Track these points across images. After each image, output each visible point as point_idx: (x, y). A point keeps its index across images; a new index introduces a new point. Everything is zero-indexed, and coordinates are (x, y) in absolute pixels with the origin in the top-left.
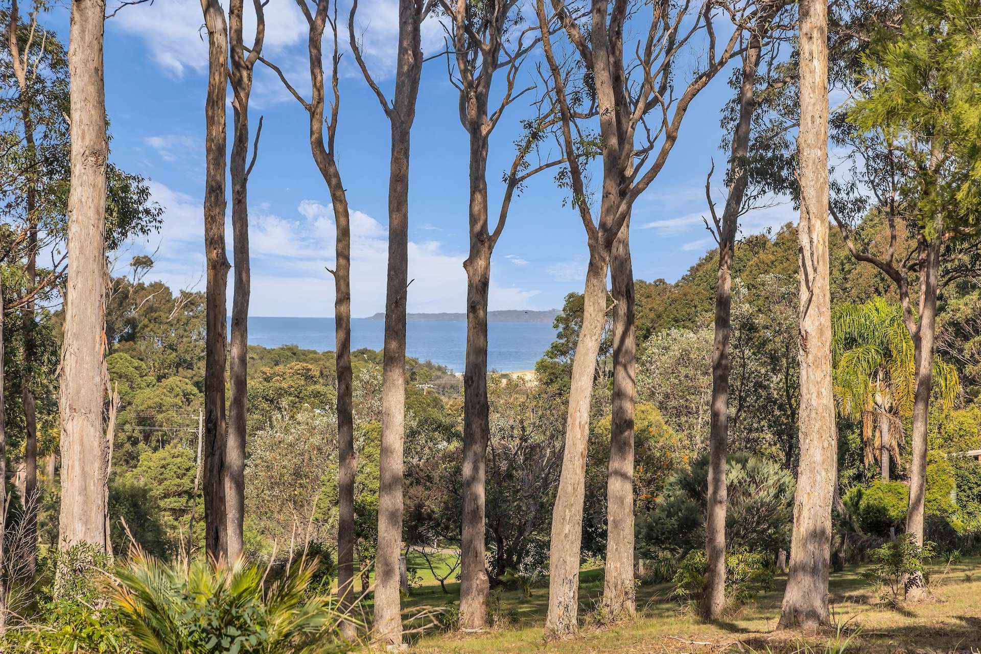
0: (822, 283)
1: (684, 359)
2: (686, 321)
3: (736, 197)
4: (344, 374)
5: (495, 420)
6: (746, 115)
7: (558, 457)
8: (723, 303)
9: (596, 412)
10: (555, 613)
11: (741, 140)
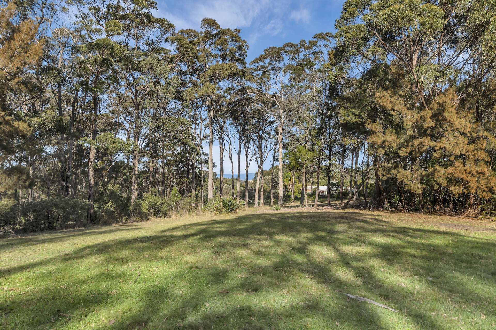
0: (281, 171)
1: (269, 179)
2: (269, 175)
3: (274, 163)
4: (233, 181)
5: (249, 186)
6: (275, 153)
7: (255, 190)
8: (272, 174)
9: (259, 185)
10: (255, 205)
11: (274, 156)
